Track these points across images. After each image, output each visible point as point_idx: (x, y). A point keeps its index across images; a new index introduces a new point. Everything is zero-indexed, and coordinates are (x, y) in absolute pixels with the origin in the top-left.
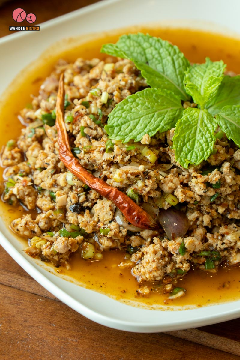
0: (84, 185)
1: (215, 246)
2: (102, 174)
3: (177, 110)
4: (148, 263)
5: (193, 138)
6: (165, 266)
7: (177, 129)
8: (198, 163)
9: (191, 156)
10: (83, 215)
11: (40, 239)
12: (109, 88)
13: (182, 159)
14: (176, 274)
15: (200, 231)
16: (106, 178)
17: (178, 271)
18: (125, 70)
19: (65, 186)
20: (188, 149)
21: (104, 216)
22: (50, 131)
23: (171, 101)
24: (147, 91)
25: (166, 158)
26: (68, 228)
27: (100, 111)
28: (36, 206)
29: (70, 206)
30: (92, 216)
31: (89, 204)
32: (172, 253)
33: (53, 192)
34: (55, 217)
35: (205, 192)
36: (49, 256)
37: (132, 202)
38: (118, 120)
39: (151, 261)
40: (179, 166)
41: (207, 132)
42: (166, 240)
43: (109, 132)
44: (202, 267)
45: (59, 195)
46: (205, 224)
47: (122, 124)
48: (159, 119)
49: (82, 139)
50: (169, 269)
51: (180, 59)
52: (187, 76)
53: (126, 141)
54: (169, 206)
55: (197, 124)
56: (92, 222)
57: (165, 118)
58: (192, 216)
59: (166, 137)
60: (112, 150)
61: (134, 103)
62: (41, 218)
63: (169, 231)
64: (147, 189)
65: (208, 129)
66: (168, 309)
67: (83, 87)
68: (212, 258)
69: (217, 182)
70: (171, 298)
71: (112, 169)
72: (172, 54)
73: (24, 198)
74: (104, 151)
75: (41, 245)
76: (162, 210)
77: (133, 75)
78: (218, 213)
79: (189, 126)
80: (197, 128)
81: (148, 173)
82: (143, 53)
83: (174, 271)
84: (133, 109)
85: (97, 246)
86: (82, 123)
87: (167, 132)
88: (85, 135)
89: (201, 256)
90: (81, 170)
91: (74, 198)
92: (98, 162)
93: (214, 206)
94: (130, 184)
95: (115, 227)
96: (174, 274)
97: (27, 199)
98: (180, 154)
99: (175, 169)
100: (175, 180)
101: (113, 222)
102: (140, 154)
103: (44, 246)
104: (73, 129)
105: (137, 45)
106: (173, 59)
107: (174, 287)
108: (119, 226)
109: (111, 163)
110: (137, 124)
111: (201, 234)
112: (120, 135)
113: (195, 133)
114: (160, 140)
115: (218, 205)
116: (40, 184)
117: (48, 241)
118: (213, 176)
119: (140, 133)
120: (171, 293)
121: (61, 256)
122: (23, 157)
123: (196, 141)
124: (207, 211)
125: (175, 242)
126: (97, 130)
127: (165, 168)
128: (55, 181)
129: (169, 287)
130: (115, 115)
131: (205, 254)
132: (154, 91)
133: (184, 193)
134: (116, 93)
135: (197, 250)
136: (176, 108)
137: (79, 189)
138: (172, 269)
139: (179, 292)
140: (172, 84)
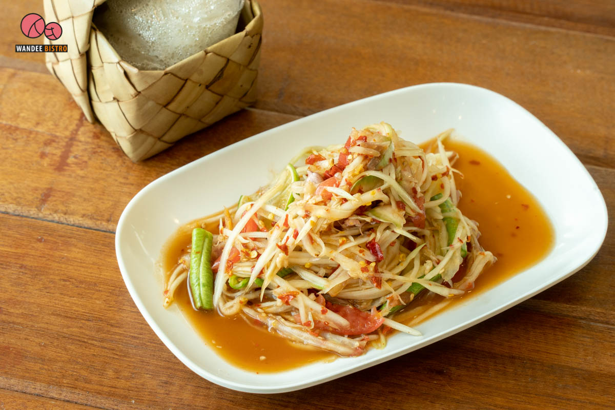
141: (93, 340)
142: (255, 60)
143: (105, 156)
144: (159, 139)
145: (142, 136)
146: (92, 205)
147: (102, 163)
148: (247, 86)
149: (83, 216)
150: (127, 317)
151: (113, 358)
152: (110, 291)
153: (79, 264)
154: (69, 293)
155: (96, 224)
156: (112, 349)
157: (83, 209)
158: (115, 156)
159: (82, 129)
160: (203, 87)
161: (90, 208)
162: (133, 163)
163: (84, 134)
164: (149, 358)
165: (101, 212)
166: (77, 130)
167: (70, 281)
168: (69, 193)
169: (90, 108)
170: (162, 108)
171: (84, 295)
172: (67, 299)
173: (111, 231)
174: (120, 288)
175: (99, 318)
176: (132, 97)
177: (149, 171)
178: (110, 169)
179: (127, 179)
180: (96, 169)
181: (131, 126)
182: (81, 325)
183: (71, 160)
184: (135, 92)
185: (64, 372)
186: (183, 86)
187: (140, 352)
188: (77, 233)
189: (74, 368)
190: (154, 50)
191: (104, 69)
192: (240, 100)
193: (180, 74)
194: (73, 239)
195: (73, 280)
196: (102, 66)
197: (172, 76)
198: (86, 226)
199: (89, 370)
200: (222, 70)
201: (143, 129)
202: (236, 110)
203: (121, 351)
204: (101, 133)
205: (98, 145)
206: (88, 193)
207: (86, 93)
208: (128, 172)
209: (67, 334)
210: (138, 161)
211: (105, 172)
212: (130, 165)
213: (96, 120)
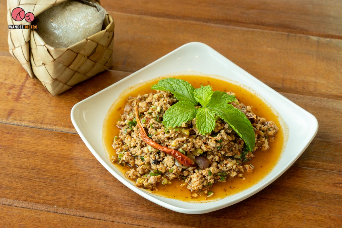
0: (157, 150)
1: (223, 170)
2: (164, 144)
3: (194, 110)
4: (195, 182)
5: (205, 121)
6: (203, 182)
7: (197, 118)
8: (210, 132)
9: (206, 130)
10: (159, 165)
11: (141, 179)
12: (160, 105)
13: (202, 131)
14: (208, 185)
15: (215, 164)
16: (167, 146)
17: (209, 183)
18: (165, 95)
19: (148, 153)
20: (204, 127)
21: (170, 163)
22: (135, 129)
23: (190, 106)
24: (179, 103)
25: (193, 132)
26: (152, 172)
27: (157, 116)
28: (135, 164)
29: (152, 162)
30: (163, 165)
31: (161, 159)
32: (205, 175)
33: (142, 156)
34: (145, 168)
35: (216, 145)
36: (147, 186)
37: (182, 155)
38: (168, 118)
39: (196, 181)
40: (201, 135)
41: (211, 118)
42: (201, 170)
43: (165, 124)
44: (219, 180)
45: (146, 157)
46: (217, 160)
47: (170, 120)
48: (187, 115)
49: (152, 129)
50: (205, 183)
51: (190, 87)
52: (195, 94)
53: (173, 127)
54: (199, 154)
55: (205, 115)
56: (164, 167)
57: (190, 114)
58: (210, 158)
59: (192, 123)
60: (168, 132)
61: (174, 109)
62: (139, 169)
63: (201, 166)
64: (189, 148)
65: (211, 116)
66: (208, 202)
67: (145, 107)
68: (223, 175)
69: (220, 140)
70: (208, 196)
71: (170, 141)
72: (185, 85)
73: (129, 161)
74: (165, 133)
75: (143, 182)
76: (196, 157)
77: (169, 97)
78: (222, 155)
79: (202, 116)
80: (205, 116)
81: (188, 140)
82: (171, 87)
83: (207, 184)
84: (174, 112)
85: (168, 178)
86: (151, 122)
87: (192, 120)
88: (153, 128)
89: (218, 175)
90: (155, 144)
91: (153, 157)
92: (162, 139)
93: (219, 151)
94: (180, 146)
95: (176, 168)
96: (207, 185)
97: (130, 161)
98: (200, 129)
99: (199, 137)
100: (201, 141)
101: (174, 166)
102: (181, 132)
103: (144, 182)
104: (146, 126)
105: (168, 83)
106: (186, 87)
107: (208, 191)
108: (178, 167)
109: (169, 138)
110: (177, 119)
111: (215, 165)
112: (170, 125)
113: (205, 119)
114: (189, 124)
115: (221, 151)
116: (135, 154)
117: (145, 179)
118: (218, 137)
119: (180, 123)
120: (208, 194)
121: (153, 185)
122: (123, 143)
123: (207, 122)
124: (217, 154)
125: (206, 170)
126: (158, 124)
127: (194, 137)
128: (143, 151)
129: (206, 192)
130: (166, 116)
131: (220, 174)
132: (182, 103)
133: (206, 147)
134: (164, 106)
135: (216, 173)
136: (193, 109)
137: (155, 153)
138: (206, 183)
139: (211, 193)
140: (188, 99)
141: (35, 178)
142: (111, 44)
143: (39, 94)
144: (65, 84)
145: (57, 82)
146: (33, 116)
147: (38, 97)
148: (107, 58)
149: (29, 121)
150: (51, 167)
151: (45, 186)
152: (43, 155)
153: (27, 144)
154: (23, 157)
155: (35, 125)
156: (44, 183)
157: (29, 118)
158: (44, 93)
159: (28, 81)
160: (86, 57)
161: (32, 118)
162: (53, 96)
163: (29, 83)
164: (63, 186)
165: (37, 119)
166: (25, 82)
167: (23, 152)
168: (22, 111)
169: (31, 70)
170: (66, 68)
171: (30, 158)
172: (22, 160)
173: (43, 128)
174: (48, 154)
175: (38, 168)
176: (51, 62)
177: (60, 100)
178: (41, 99)
179: (50, 104)
180: (35, 100)
181: (52, 77)
182: (29, 172)
183: (22, 96)
184: (53, 59)
185: (21, 193)
186: (76, 56)
187: (58, 183)
188: (26, 129)
189: (26, 192)
190: (62, 40)
191: (37, 49)
192: (104, 65)
193: (74, 51)
194: (24, 132)
195: (25, 151)
196: (37, 48)
197: (71, 51)
198: (31, 126)
199: (33, 193)
200: (95, 49)
201: (57, 78)
202: (103, 70)
203: (49, 183)
204: (37, 83)
205: (35, 88)
206: (31, 111)
207: (29, 62)
208: (50, 101)
209: (22, 176)
210: (55, 95)
211: (39, 101)
212: (52, 97)
213: (34, 76)
